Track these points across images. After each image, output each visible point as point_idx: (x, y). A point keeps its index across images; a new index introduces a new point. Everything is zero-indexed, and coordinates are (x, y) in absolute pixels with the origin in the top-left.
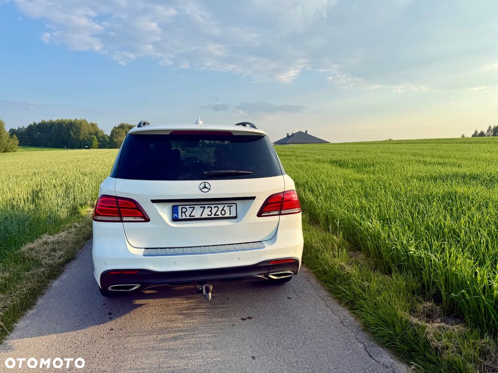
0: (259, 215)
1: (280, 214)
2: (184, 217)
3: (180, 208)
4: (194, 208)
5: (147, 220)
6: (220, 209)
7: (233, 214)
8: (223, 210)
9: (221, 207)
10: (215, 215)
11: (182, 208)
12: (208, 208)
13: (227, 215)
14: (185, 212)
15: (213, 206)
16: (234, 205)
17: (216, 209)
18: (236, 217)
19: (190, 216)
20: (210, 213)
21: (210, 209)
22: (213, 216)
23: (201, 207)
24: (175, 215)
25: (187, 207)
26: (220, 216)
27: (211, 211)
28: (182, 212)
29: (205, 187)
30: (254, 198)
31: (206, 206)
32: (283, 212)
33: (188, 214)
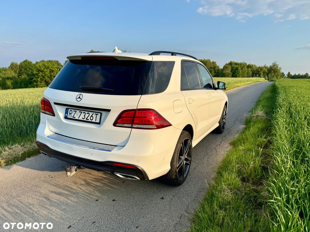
0: (115, 124)
1: (132, 127)
2: (70, 117)
3: (69, 110)
4: (76, 111)
5: (54, 115)
6: (90, 115)
7: (98, 121)
8: (92, 116)
9: (91, 114)
10: (86, 119)
11: (70, 110)
12: (83, 113)
13: (94, 121)
14: (71, 114)
15: (86, 112)
16: (99, 114)
17: (88, 114)
18: (99, 123)
19: (73, 117)
20: (84, 117)
21: (84, 114)
22: (85, 120)
23: (80, 112)
24: (66, 115)
25: (73, 110)
26: (90, 120)
27: (84, 116)
28: (70, 113)
29: (79, 98)
30: (109, 111)
31: (83, 112)
32: (134, 126)
33: (72, 115)
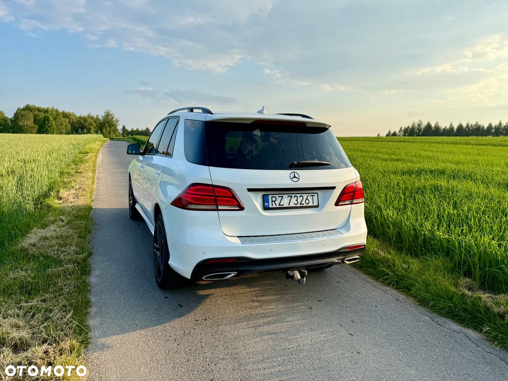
0: (337, 204)
1: (352, 204)
2: (274, 206)
3: (270, 196)
4: (282, 197)
5: (242, 209)
6: (305, 198)
7: (316, 204)
8: (307, 199)
9: (305, 196)
10: (301, 204)
11: (272, 197)
12: (294, 197)
13: (311, 204)
14: (274, 201)
15: (298, 195)
16: (316, 195)
17: (301, 198)
18: (318, 206)
19: (279, 205)
20: (296, 203)
21: (296, 198)
22: (299, 205)
23: (288, 196)
24: (266, 204)
25: (277, 196)
26: (305, 205)
27: (297, 200)
28: (272, 201)
29: (295, 177)
30: (334, 188)
31: (293, 195)
32: (355, 201)
33: (277, 202)
